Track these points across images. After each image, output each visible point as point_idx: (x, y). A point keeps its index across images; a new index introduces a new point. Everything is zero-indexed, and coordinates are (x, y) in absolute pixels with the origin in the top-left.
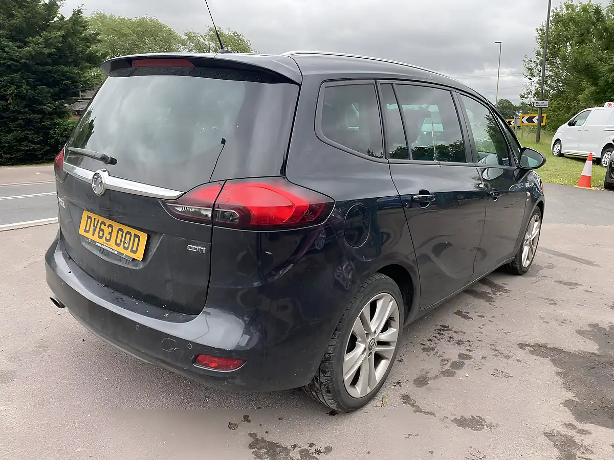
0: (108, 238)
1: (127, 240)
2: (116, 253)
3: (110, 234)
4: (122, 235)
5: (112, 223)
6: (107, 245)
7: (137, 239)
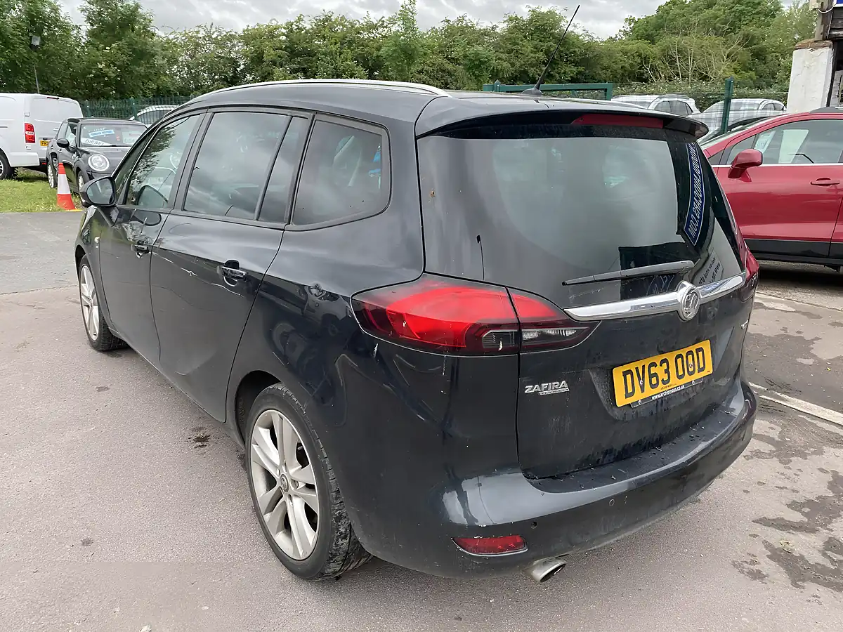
0: (666, 378)
1: (690, 362)
2: (683, 387)
3: (667, 371)
4: (683, 361)
5: (664, 356)
6: (668, 388)
7: (700, 353)
